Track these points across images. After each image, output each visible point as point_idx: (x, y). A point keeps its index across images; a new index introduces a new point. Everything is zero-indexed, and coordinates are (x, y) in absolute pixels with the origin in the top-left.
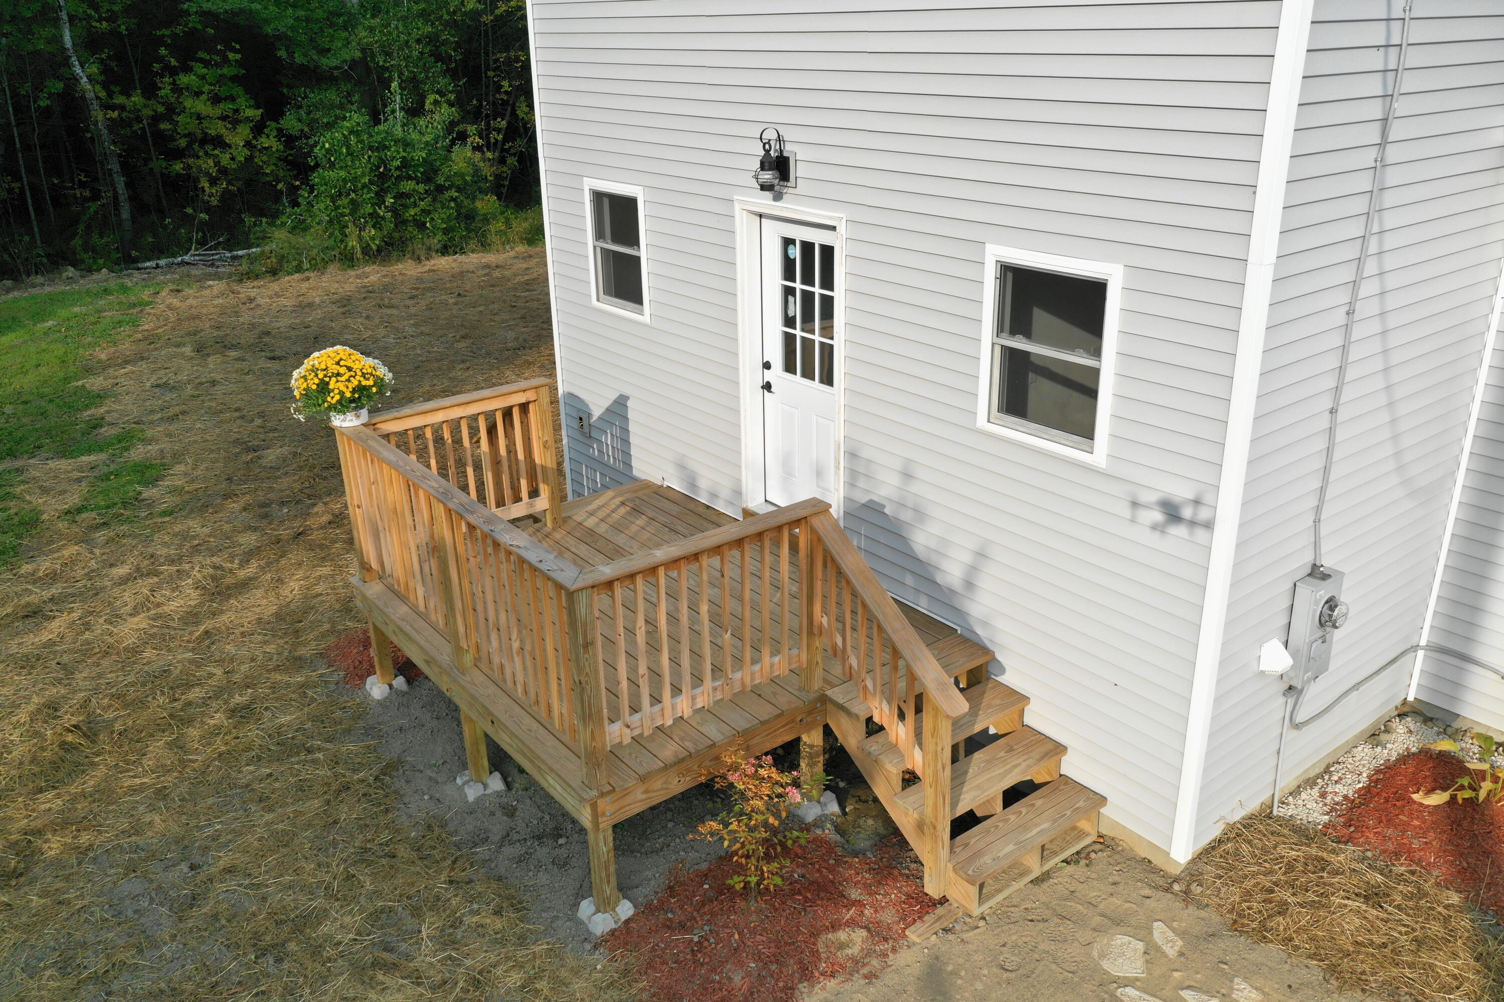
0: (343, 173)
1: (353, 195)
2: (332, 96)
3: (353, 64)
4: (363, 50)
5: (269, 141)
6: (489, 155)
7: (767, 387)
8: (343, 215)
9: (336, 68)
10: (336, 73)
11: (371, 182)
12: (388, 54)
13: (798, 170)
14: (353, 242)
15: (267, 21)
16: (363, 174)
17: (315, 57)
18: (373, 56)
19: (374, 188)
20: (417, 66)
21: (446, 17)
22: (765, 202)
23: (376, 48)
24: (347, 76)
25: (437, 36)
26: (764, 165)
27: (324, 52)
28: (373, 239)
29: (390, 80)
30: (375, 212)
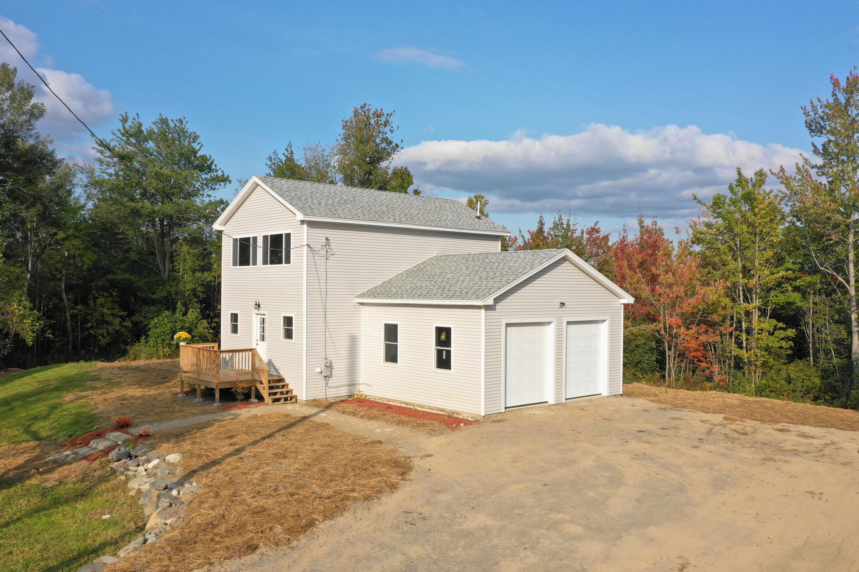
0: (160, 330)
1: (163, 337)
2: (153, 308)
3: (164, 298)
4: (168, 293)
5: (128, 324)
6: (211, 331)
7: (257, 344)
8: (158, 343)
9: (157, 299)
10: (157, 300)
11: (170, 333)
12: (177, 294)
13: (261, 306)
14: (161, 353)
15: (135, 283)
16: (168, 330)
17: (150, 295)
18: (171, 295)
19: (171, 335)
20: (187, 299)
21: (200, 282)
22: (256, 311)
23: (173, 292)
24: (160, 302)
25: (196, 288)
26: (256, 305)
27: (153, 293)
28: (167, 352)
29: (177, 303)
30: (170, 343)
